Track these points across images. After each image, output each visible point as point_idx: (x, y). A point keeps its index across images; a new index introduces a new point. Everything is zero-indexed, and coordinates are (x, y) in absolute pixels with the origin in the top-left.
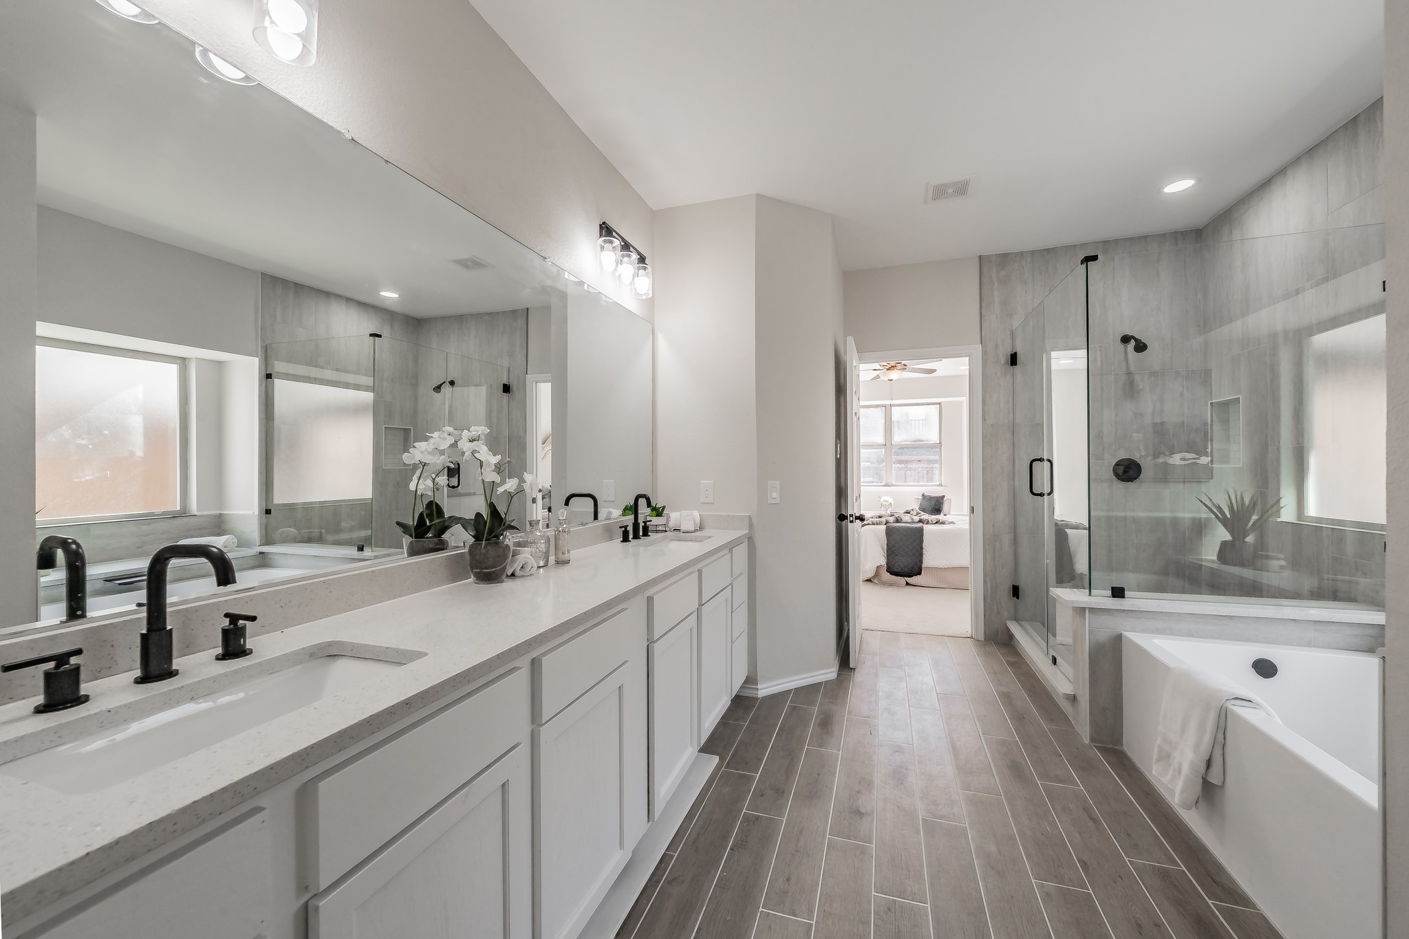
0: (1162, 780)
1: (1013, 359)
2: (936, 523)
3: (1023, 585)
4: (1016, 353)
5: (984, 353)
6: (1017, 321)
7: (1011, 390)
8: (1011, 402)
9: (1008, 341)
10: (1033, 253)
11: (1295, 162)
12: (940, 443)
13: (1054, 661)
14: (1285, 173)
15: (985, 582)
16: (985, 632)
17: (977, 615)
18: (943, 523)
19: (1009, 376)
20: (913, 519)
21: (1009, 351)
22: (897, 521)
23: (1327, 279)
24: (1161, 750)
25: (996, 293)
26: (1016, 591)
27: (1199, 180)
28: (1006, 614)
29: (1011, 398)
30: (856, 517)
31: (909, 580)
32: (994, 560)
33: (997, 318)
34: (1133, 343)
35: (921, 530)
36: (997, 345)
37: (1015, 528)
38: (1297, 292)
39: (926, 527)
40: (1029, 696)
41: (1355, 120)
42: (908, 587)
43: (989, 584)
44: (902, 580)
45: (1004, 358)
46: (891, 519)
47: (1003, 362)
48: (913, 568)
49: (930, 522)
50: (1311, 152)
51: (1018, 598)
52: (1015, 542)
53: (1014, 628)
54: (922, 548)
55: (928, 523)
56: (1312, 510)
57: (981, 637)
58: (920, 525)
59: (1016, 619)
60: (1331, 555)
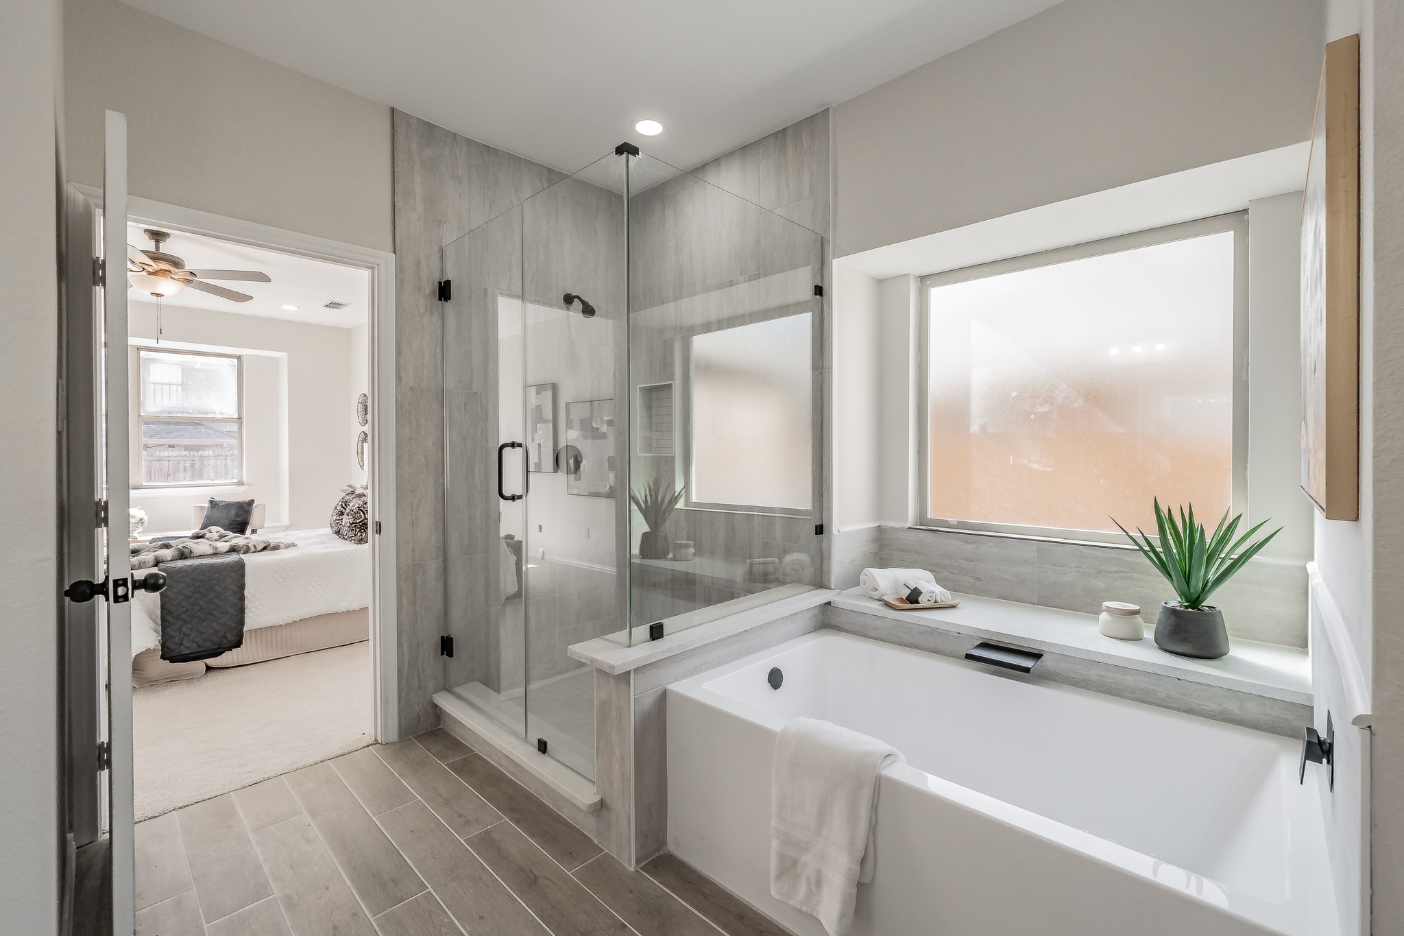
0: (791, 903)
1: (444, 291)
2: (265, 549)
3: (455, 632)
4: (448, 283)
5: (400, 270)
6: (449, 236)
7: (440, 338)
8: (439, 357)
9: (435, 260)
10: (469, 142)
11: (730, 154)
12: (240, 418)
13: (543, 747)
14: (719, 164)
15: (400, 644)
16: (400, 725)
17: (385, 701)
18: (276, 548)
19: (436, 317)
20: (215, 548)
21: (437, 277)
22: (182, 555)
23: (758, 276)
24: (782, 857)
25: (418, 180)
26: (447, 646)
27: (667, 129)
28: (431, 685)
29: (439, 351)
30: (134, 582)
31: (212, 662)
32: (414, 603)
33: (419, 220)
34: (577, 304)
35: (240, 568)
36: (419, 262)
37: (444, 549)
38: (731, 284)
39: (248, 559)
40: (517, 822)
41: (784, 131)
42: (212, 674)
43: (406, 645)
44: (199, 665)
45: (430, 288)
46: (167, 554)
47: (427, 292)
48: (224, 637)
49: (252, 549)
50: (745, 150)
51: (450, 654)
52: (445, 570)
53: (447, 704)
54: (242, 598)
55: (247, 551)
56: (694, 499)
57: (393, 736)
58: (233, 558)
59: (447, 688)
60: (762, 540)
